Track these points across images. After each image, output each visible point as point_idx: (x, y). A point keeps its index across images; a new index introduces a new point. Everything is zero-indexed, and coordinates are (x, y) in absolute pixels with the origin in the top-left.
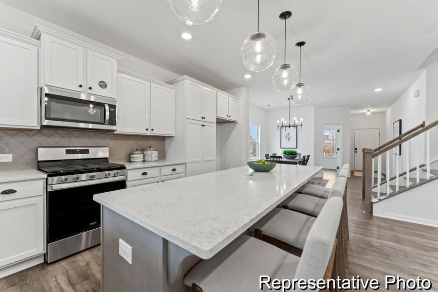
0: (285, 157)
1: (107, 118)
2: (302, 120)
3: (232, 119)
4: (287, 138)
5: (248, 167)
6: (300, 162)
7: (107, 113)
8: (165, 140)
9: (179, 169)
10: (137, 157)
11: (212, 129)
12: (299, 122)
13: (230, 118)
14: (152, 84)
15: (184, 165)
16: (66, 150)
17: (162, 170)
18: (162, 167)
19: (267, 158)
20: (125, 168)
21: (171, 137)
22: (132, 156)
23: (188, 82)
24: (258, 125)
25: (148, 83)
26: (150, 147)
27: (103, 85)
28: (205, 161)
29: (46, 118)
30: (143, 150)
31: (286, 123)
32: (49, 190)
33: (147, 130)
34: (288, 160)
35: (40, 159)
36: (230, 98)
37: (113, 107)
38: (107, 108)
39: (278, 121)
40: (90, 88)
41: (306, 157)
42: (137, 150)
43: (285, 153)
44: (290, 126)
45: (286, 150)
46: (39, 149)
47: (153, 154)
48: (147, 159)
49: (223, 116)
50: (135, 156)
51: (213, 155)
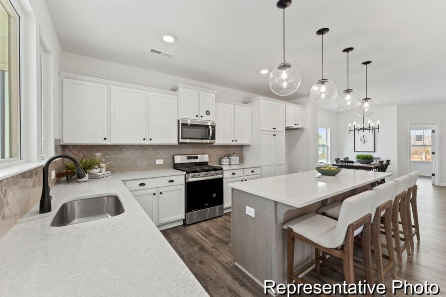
0: (358, 161)
1: (211, 135)
2: (378, 122)
3: (300, 126)
4: (363, 141)
5: (316, 171)
6: (376, 167)
7: (211, 132)
8: (243, 148)
9: (257, 171)
10: (225, 161)
11: (282, 137)
12: (375, 124)
13: (298, 126)
14: (236, 106)
15: (260, 168)
16: (187, 157)
17: (245, 172)
18: (245, 170)
19: (337, 162)
20: (222, 169)
21: (248, 146)
22: (222, 160)
23: (262, 102)
24: (327, 128)
25: (232, 106)
26: (234, 154)
27: (208, 113)
28: (277, 165)
29: (182, 138)
30: (229, 156)
31: (359, 126)
32: (187, 181)
33: (233, 141)
34: (361, 165)
35: (175, 163)
36: (297, 108)
37: (213, 127)
38: (210, 128)
39: (350, 125)
40: (202, 116)
41: (385, 162)
42: (225, 156)
43: (358, 157)
44: (364, 129)
45: (360, 154)
46: (175, 156)
47: (235, 159)
48: (232, 163)
49: (291, 125)
50: (224, 160)
51: (283, 160)
